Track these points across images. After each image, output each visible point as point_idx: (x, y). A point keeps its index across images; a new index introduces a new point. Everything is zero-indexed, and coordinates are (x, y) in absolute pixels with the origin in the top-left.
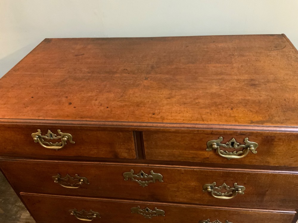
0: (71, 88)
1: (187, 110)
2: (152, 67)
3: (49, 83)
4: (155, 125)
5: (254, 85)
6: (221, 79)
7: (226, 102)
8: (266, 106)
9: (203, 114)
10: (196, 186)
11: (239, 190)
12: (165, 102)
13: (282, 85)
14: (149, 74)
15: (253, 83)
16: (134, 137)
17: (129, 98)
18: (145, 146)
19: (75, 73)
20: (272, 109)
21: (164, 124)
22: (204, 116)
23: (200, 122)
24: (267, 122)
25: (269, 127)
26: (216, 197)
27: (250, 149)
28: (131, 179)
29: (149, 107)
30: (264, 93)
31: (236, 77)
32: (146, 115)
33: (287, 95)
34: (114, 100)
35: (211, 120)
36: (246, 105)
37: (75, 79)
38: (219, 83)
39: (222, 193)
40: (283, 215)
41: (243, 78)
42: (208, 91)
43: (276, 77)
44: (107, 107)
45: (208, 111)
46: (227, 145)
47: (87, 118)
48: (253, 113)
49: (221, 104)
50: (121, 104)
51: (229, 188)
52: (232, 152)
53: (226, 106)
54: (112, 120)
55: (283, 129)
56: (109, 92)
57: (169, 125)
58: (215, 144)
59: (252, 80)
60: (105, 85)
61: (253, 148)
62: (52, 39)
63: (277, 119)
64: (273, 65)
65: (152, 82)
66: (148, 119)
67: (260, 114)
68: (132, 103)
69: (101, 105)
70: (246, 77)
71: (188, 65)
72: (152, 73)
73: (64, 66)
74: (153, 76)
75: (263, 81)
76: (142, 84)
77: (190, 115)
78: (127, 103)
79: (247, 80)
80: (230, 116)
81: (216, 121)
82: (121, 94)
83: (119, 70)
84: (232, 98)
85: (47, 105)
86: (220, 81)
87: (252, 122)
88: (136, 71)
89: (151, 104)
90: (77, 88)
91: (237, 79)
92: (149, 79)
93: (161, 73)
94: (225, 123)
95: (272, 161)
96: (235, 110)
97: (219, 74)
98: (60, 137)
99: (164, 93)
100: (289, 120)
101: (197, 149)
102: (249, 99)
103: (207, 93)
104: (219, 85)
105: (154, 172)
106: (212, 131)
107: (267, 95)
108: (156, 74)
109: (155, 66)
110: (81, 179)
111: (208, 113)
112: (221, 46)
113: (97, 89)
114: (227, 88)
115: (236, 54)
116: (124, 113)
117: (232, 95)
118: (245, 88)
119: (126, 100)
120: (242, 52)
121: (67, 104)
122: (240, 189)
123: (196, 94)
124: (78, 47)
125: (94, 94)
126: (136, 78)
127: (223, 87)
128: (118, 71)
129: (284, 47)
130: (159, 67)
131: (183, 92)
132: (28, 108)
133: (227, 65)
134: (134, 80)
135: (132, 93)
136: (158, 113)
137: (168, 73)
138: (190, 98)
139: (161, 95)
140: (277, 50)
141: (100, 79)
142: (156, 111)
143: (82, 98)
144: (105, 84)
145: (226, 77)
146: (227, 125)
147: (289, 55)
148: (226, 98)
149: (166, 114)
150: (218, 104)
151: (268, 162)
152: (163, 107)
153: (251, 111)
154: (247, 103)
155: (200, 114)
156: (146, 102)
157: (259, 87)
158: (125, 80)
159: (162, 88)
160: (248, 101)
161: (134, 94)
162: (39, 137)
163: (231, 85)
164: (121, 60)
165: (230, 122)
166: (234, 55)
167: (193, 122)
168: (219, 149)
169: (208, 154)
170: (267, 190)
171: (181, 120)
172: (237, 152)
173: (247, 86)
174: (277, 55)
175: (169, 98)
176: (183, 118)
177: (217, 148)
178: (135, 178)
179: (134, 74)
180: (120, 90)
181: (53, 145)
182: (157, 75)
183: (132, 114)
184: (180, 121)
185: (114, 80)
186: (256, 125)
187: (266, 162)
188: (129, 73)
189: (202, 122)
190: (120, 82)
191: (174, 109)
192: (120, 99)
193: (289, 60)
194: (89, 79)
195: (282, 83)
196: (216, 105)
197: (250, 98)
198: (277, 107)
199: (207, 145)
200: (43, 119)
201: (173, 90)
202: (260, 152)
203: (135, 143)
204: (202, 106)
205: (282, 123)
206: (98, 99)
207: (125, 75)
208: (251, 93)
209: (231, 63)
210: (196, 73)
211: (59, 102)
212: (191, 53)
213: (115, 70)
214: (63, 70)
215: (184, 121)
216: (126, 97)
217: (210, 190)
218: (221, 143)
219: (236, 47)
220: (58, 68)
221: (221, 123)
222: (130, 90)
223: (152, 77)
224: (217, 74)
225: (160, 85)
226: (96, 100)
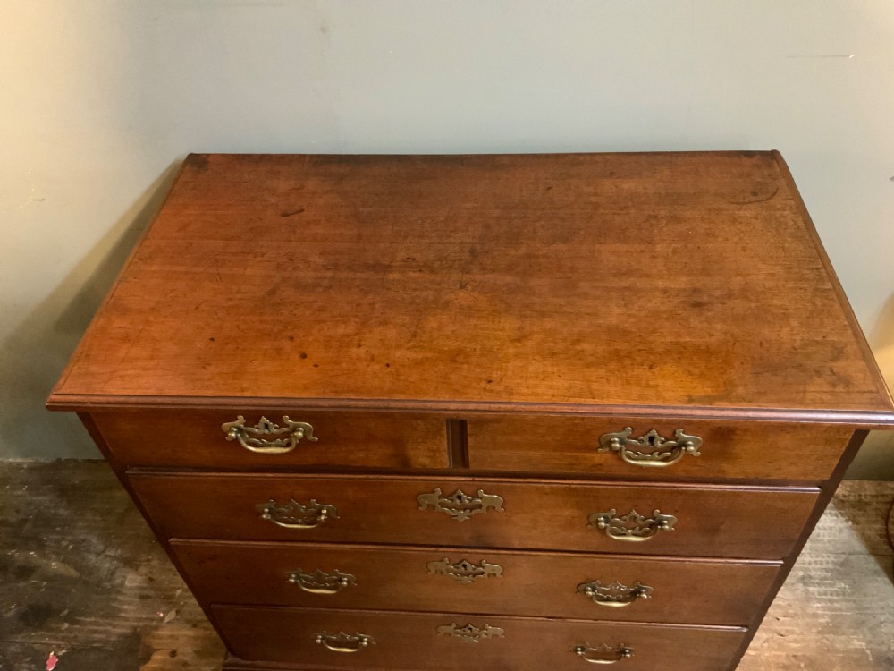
0: (296, 312)
1: (559, 371)
2: (473, 252)
3: (240, 299)
4: (493, 406)
5: (698, 305)
6: (628, 289)
7: (640, 350)
8: (720, 360)
9: (592, 381)
10: (573, 517)
11: (665, 524)
12: (512, 350)
13: (759, 304)
14: (467, 273)
15: (699, 299)
16: (448, 428)
17: (432, 341)
18: (470, 444)
19: (295, 269)
20: (733, 367)
21: (513, 406)
22: (594, 386)
23: (588, 400)
24: (721, 398)
25: (723, 409)
26: (615, 537)
27: (686, 450)
28: (434, 507)
29: (478, 365)
30: (719, 326)
31: (660, 284)
32: (474, 385)
33: (766, 332)
34: (399, 347)
35: (609, 396)
36: (679, 358)
37: (299, 286)
38: (623, 299)
39: (628, 529)
40: (756, 568)
41: (677, 286)
42: (601, 321)
43: (747, 283)
44: (388, 365)
45: (602, 372)
46: (642, 441)
47: (348, 392)
48: (694, 377)
49: (629, 355)
50: (415, 355)
51: (644, 520)
52: (650, 453)
53: (639, 359)
54: (402, 396)
55: (751, 414)
56: (385, 323)
57: (523, 406)
58: (616, 439)
59: (695, 290)
60: (370, 304)
61: (692, 448)
62: (208, 155)
63: (740, 391)
64: (744, 249)
65: (476, 294)
66: (479, 395)
67: (708, 380)
68: (439, 353)
69: (372, 359)
70: (682, 282)
71: (553, 247)
72: (475, 271)
73: (262, 247)
74: (478, 279)
75: (718, 293)
76: (456, 301)
77: (566, 385)
78: (429, 355)
79: (684, 290)
80: (648, 386)
81: (619, 397)
82: (413, 329)
83: (397, 259)
84: (651, 339)
85: (252, 361)
86: (627, 293)
87: (691, 400)
88: (437, 265)
89: (482, 355)
90: (308, 312)
91: (662, 289)
92: (469, 287)
93: (493, 271)
94: (638, 403)
95: (732, 470)
96: (656, 371)
97: (624, 274)
98: (286, 429)
99: (507, 325)
100: (764, 393)
101: (578, 449)
102: (686, 342)
103: (600, 326)
104: (625, 305)
105: (485, 492)
106: (612, 419)
107: (725, 333)
108: (484, 274)
109: (478, 247)
110: (323, 508)
111: (602, 378)
112: (628, 189)
113: (356, 316)
114: (642, 314)
115: (663, 213)
116: (426, 380)
117: (653, 332)
118: (680, 312)
119: (426, 344)
120: (676, 207)
121: (297, 357)
122: (666, 522)
123: (576, 330)
124: (283, 185)
125: (351, 329)
126: (439, 284)
127: (633, 312)
128: (393, 264)
129: (774, 194)
130: (487, 252)
131: (548, 323)
132: (212, 368)
133: (643, 247)
134: (436, 290)
135: (435, 325)
136: (499, 379)
137: (510, 269)
138: (565, 340)
139: (501, 333)
140: (757, 201)
141: (358, 286)
142: (495, 375)
143: (328, 342)
144: (371, 302)
145: (642, 284)
146: (641, 407)
147: (782, 219)
148: (638, 339)
149: (516, 381)
150: (622, 354)
151: (724, 472)
152: (508, 362)
153: (690, 373)
154: (681, 353)
155: (588, 381)
156: (468, 350)
157: (709, 310)
158: (415, 290)
159: (500, 313)
160: (685, 348)
161: (439, 329)
162: (240, 430)
163: (649, 305)
164: (396, 228)
165: (647, 399)
166: (659, 217)
167: (572, 401)
168: (624, 449)
169: (601, 457)
170: (723, 523)
171: (547, 395)
172: (659, 455)
173: (684, 309)
174: (755, 218)
175: (519, 340)
176: (551, 392)
177: (621, 449)
178: (442, 505)
179: (432, 272)
180: (407, 319)
181: (270, 446)
182: (486, 276)
183: (444, 383)
184: (546, 397)
185: (388, 289)
186: (698, 405)
187: (719, 471)
188: (420, 271)
189: (590, 401)
190: (405, 296)
191: (531, 369)
192: (412, 344)
193: (779, 234)
194: (330, 287)
195: (758, 301)
196: (617, 356)
197: (688, 339)
198: (742, 363)
199: (600, 442)
200: (253, 395)
201: (526, 317)
202: (707, 454)
203: (448, 438)
204: (591, 359)
205: (750, 401)
206: (363, 343)
207: (412, 275)
208: (692, 326)
209: (650, 242)
210: (572, 269)
211: (279, 350)
212: (559, 209)
213: (386, 261)
214: (264, 259)
215: (554, 399)
216: (425, 337)
217: (603, 524)
218: (628, 437)
219: (662, 191)
220: (249, 253)
221: (629, 402)
222: (431, 319)
223: (475, 282)
224: (620, 274)
225: (496, 305)
226: (359, 346)
